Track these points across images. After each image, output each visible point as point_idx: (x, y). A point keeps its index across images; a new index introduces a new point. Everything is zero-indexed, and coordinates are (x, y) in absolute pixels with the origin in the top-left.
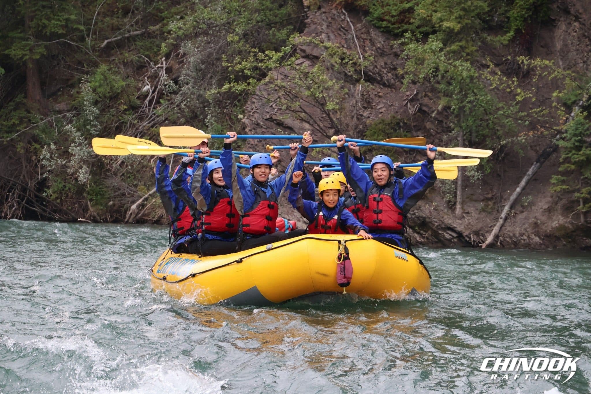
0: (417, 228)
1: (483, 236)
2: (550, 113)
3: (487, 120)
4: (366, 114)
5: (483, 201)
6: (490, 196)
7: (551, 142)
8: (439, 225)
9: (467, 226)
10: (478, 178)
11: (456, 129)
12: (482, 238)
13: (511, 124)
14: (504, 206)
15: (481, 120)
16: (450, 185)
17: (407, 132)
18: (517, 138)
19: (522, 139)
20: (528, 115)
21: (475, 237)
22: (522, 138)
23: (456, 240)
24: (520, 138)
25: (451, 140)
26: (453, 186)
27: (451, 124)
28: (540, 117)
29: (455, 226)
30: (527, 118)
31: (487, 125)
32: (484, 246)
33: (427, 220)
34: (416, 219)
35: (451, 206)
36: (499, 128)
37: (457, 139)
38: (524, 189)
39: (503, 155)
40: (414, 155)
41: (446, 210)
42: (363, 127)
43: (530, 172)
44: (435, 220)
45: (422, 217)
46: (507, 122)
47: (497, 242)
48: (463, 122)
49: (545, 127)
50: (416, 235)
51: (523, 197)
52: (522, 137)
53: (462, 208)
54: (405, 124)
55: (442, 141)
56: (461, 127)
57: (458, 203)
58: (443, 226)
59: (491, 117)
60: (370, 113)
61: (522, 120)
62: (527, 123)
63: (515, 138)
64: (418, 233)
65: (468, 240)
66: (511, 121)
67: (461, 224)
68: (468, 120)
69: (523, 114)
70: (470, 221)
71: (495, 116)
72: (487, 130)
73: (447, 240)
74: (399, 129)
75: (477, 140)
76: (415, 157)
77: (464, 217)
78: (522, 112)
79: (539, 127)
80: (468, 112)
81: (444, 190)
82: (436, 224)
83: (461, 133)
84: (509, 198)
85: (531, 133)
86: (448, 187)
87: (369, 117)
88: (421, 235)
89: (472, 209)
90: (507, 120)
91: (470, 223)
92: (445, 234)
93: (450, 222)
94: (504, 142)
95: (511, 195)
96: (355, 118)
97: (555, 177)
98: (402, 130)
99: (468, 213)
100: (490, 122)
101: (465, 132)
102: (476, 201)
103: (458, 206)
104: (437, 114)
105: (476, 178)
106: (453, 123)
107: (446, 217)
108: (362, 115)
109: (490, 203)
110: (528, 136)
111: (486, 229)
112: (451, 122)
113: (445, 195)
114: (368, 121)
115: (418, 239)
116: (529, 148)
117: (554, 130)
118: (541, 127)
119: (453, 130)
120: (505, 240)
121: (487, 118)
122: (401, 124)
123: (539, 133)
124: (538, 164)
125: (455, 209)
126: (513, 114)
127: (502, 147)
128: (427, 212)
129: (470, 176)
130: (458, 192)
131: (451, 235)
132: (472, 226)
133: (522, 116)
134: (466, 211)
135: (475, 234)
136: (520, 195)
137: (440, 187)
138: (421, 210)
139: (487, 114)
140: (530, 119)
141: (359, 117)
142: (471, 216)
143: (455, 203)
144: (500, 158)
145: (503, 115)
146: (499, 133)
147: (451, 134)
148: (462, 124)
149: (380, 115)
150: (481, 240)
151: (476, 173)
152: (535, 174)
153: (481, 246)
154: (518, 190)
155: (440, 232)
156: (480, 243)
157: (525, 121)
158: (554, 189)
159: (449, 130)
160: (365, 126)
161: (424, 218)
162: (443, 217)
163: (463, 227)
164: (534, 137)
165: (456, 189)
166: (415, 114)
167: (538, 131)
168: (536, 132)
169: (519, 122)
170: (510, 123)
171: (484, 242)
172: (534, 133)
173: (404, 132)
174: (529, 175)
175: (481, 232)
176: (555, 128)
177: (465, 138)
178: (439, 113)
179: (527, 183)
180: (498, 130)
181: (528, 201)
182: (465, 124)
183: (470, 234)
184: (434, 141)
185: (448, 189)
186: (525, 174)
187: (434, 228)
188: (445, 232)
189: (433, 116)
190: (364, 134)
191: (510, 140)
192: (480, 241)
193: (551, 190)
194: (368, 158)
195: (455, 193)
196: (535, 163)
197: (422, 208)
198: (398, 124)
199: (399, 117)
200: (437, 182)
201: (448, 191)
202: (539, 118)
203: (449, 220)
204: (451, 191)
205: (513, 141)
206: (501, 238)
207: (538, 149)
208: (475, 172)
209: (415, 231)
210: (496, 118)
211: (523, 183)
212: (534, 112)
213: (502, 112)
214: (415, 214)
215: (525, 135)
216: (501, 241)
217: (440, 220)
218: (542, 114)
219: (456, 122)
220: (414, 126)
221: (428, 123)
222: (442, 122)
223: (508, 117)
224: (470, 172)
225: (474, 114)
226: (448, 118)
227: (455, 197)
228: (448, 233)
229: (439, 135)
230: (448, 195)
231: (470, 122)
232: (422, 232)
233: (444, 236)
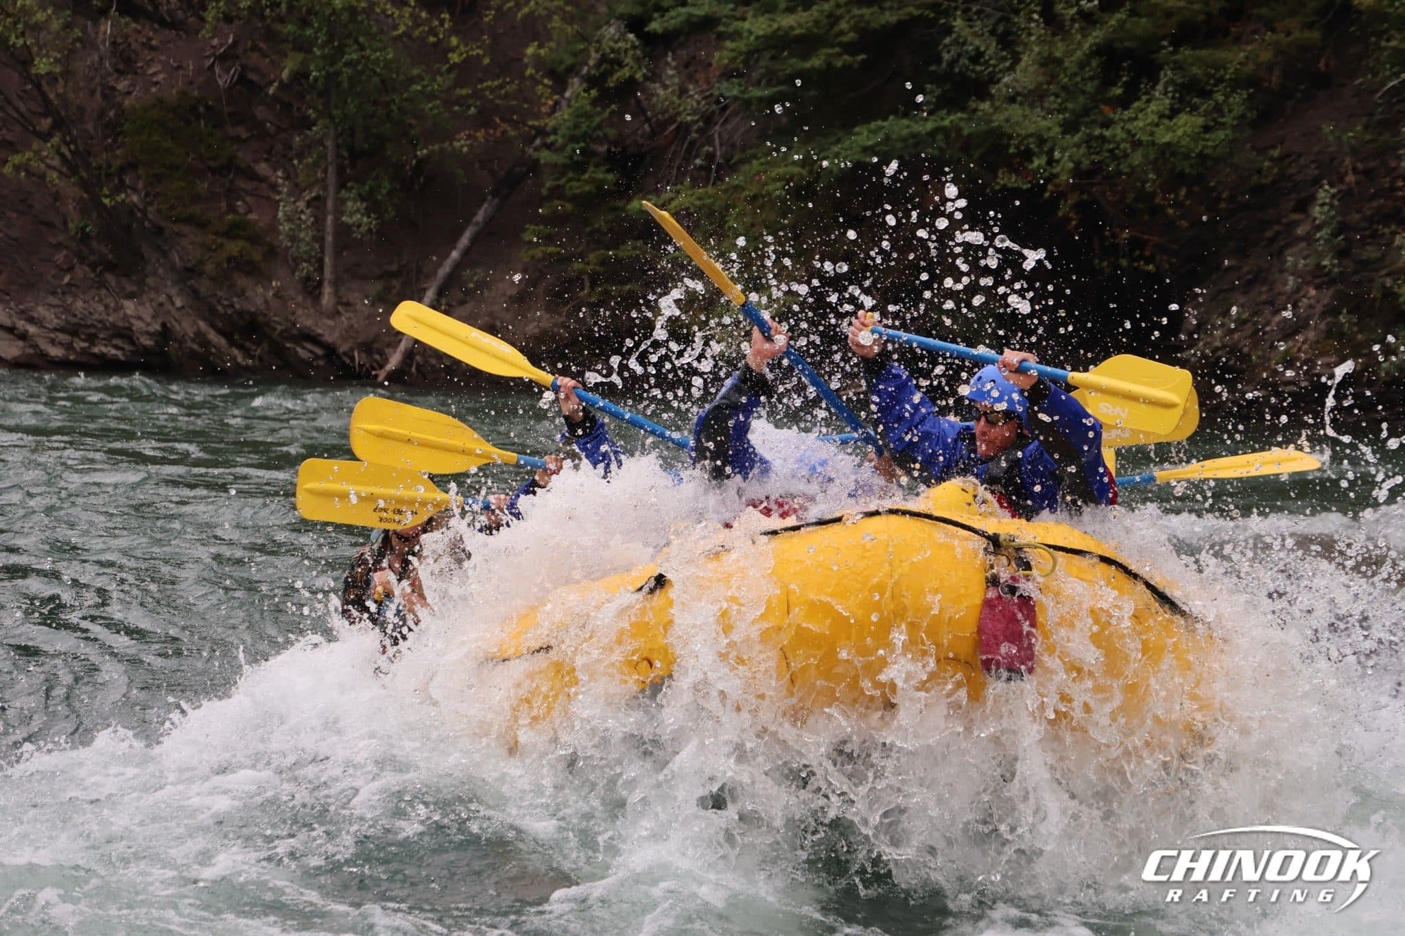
0: (236, 337)
1: (381, 353)
2: (520, 90)
3: (388, 104)
4: (122, 85)
5: (380, 277)
6: (394, 267)
7: (523, 152)
8: (286, 330)
9: (346, 331)
10: (370, 230)
11: (321, 122)
12: (377, 357)
13: (440, 113)
14: (425, 290)
15: (375, 103)
16: (308, 244)
17: (214, 127)
18: (451, 144)
19: (462, 146)
20: (476, 94)
21: (364, 356)
22: (461, 144)
23: (321, 363)
24: (457, 144)
25: (309, 147)
26: (317, 246)
27: (311, 111)
28: (500, 97)
29: (320, 331)
30: (471, 101)
31: (388, 116)
32: (382, 374)
33: (261, 319)
34: (235, 316)
35: (312, 289)
36: (413, 121)
37: (323, 145)
38: (466, 253)
39: (422, 180)
40: (231, 176)
41: (300, 298)
42: (116, 114)
43: (480, 217)
44: (276, 319)
45: (249, 312)
46: (431, 109)
47: (411, 366)
48: (336, 108)
49: (510, 121)
50: (235, 351)
51: (465, 270)
52: (462, 142)
53: (336, 293)
54: (208, 108)
55: (291, 148)
56: (332, 118)
57: (326, 283)
58: (295, 332)
59: (397, 98)
60: (131, 85)
61: (461, 106)
62: (473, 110)
63: (446, 145)
64: (241, 347)
65: (348, 361)
66: (438, 107)
67: (332, 328)
68: (346, 102)
69: (464, 92)
70: (354, 321)
71: (405, 96)
72: (388, 126)
73: (303, 361)
74: (198, 119)
75: (366, 146)
76: (232, 182)
77: (338, 313)
78: (462, 87)
79: (498, 120)
80: (346, 85)
81: (296, 254)
82: (279, 328)
83: (332, 131)
84: (435, 273)
85: (480, 134)
86: (303, 248)
87: (129, 93)
88: (247, 353)
89: (357, 295)
90: (430, 105)
91: (352, 326)
92: (299, 350)
93: (309, 323)
94: (425, 151)
95: (439, 265)
96: (98, 95)
97: (532, 227)
98: (202, 123)
99: (347, 304)
100: (394, 108)
101: (340, 129)
102: (365, 278)
103: (327, 290)
104: (278, 88)
105: (363, 229)
106: (315, 109)
107: (300, 312)
108: (113, 89)
109: (396, 283)
110: (476, 139)
111: (387, 339)
112: (310, 107)
113: (297, 265)
114: (127, 103)
115: (240, 359)
116: (477, 165)
117: (532, 127)
118: (503, 120)
119: (314, 124)
120: (426, 362)
121: (388, 99)
122: (201, 109)
123: (498, 134)
124: (497, 200)
125: (320, 295)
126: (442, 92)
127: (421, 162)
128: (259, 301)
129: (353, 224)
130: (327, 260)
131: (311, 352)
132: (357, 332)
133: (462, 97)
134: (345, 300)
135: (365, 351)
136: (459, 266)
137: (287, 248)
138: (247, 298)
139: (386, 91)
140: (478, 103)
141: (107, 91)
142: (355, 311)
143: (320, 284)
144: (417, 187)
145: (421, 92)
146: (413, 132)
147: (308, 133)
148: (334, 112)
149: (154, 90)
150: (377, 362)
151: (365, 219)
152: (490, 220)
153: (376, 376)
154: (455, 254)
155: (288, 345)
156: (374, 369)
157: (469, 107)
158: (530, 253)
159: (307, 124)
160: (121, 111)
161: (253, 315)
162: (294, 313)
163: (336, 334)
164: (487, 141)
165: (322, 252)
166: (230, 88)
167: (495, 129)
168: (491, 131)
169: (456, 108)
170: (435, 111)
171: (381, 367)
172: (487, 133)
173: (206, 126)
174: (477, 224)
175: (376, 346)
176: (530, 123)
177: (340, 141)
178: (283, 87)
179: (474, 240)
180: (410, 125)
181: (475, 278)
182: (339, 112)
183: (352, 350)
184: (272, 148)
185: (306, 252)
186: (468, 221)
187: (275, 335)
188: (298, 343)
189: (271, 91)
190: (119, 129)
191: (436, 147)
192: (375, 365)
193: (524, 256)
194: (127, 182)
195: (321, 261)
196: (490, 198)
197: (249, 293)
198: (194, 109)
199: (196, 93)
200: (281, 237)
201: (305, 256)
202: (498, 102)
203: (305, 320)
204: (311, 257)
205: (442, 150)
206: (418, 358)
207: (496, 167)
208: (363, 215)
209: (232, 343)
210: (406, 100)
211: (464, 241)
212: (488, 88)
213: (419, 88)
214: (232, 306)
215: (469, 137)
216: (418, 364)
217: (287, 320)
218: (503, 92)
219: (320, 107)
220: (230, 114)
221: (260, 108)
222: (290, 105)
223: (431, 97)
224: (351, 215)
225: (359, 89)
226: (304, 97)
227: (320, 269)
228: (304, 348)
229: (284, 135)
230: (305, 265)
231: (352, 108)
232: (248, 344)
233: (296, 353)
